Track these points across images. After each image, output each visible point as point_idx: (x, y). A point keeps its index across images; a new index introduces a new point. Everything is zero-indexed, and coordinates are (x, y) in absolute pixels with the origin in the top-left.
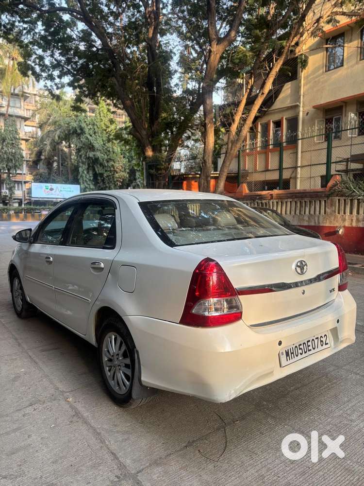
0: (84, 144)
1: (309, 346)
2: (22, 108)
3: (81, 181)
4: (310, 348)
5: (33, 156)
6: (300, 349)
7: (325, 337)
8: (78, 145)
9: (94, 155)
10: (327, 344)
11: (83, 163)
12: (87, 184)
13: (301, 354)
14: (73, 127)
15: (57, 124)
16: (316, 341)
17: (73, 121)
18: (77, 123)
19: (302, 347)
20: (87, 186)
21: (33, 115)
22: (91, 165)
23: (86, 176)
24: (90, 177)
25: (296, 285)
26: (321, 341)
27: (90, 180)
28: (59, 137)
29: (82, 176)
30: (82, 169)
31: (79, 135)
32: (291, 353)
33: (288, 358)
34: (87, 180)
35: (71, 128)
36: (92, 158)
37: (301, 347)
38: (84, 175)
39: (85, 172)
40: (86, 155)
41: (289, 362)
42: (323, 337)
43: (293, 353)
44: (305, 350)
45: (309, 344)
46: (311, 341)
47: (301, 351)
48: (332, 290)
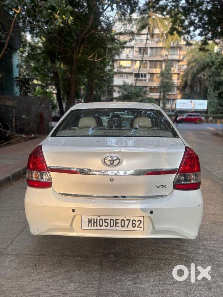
0: (213, 73)
1: (118, 223)
2: (178, 54)
3: (208, 98)
4: (117, 225)
5: (183, 83)
6: (105, 222)
7: (140, 222)
8: (209, 73)
9: (220, 80)
11: (211, 86)
12: (213, 99)
13: (106, 226)
14: (206, 62)
15: (197, 61)
16: (127, 222)
17: (207, 58)
18: (210, 58)
19: (109, 221)
20: (212, 100)
21: (183, 58)
22: (217, 86)
23: (212, 93)
24: (215, 94)
26: (133, 224)
27: (215, 97)
28: (197, 70)
29: (209, 94)
30: (210, 90)
31: (210, 67)
32: (94, 223)
33: (90, 225)
34: (213, 97)
35: (205, 62)
36: (218, 82)
37: (106, 221)
38: (211, 94)
39: (212, 91)
40: (214, 80)
41: (90, 228)
42: (137, 221)
43: (97, 223)
44: (112, 225)
45: (117, 221)
46: (120, 220)
47: (106, 224)
48: (160, 186)
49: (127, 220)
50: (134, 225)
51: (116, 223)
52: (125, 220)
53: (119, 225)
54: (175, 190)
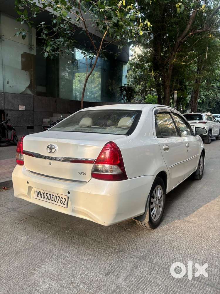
1: (53, 198)
6: (47, 196)
7: (65, 200)
10: (65, 204)
13: (47, 199)
16: (58, 198)
25: (45, 157)
26: (61, 200)
32: (41, 195)
33: (38, 195)
37: (47, 195)
41: (38, 198)
42: (63, 199)
43: (42, 195)
44: (49, 199)
45: (53, 197)
46: (54, 196)
47: (46, 197)
48: (82, 173)
49: (58, 197)
50: (61, 202)
51: (52, 198)
52: (57, 197)
53: (53, 199)
54: (92, 178)
